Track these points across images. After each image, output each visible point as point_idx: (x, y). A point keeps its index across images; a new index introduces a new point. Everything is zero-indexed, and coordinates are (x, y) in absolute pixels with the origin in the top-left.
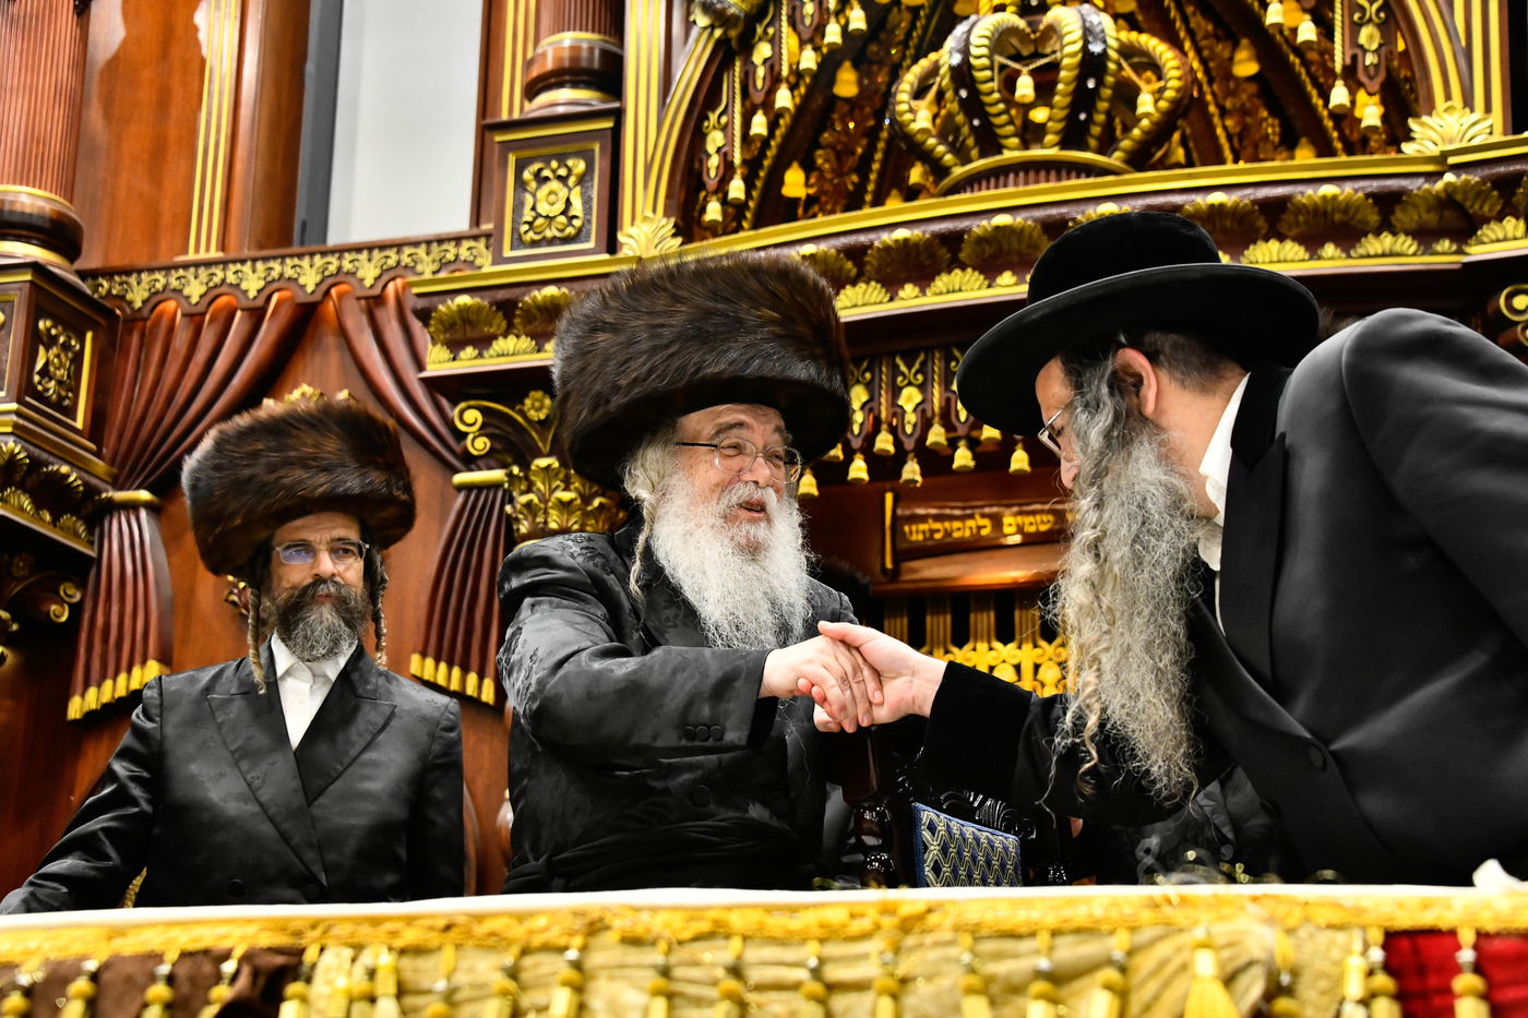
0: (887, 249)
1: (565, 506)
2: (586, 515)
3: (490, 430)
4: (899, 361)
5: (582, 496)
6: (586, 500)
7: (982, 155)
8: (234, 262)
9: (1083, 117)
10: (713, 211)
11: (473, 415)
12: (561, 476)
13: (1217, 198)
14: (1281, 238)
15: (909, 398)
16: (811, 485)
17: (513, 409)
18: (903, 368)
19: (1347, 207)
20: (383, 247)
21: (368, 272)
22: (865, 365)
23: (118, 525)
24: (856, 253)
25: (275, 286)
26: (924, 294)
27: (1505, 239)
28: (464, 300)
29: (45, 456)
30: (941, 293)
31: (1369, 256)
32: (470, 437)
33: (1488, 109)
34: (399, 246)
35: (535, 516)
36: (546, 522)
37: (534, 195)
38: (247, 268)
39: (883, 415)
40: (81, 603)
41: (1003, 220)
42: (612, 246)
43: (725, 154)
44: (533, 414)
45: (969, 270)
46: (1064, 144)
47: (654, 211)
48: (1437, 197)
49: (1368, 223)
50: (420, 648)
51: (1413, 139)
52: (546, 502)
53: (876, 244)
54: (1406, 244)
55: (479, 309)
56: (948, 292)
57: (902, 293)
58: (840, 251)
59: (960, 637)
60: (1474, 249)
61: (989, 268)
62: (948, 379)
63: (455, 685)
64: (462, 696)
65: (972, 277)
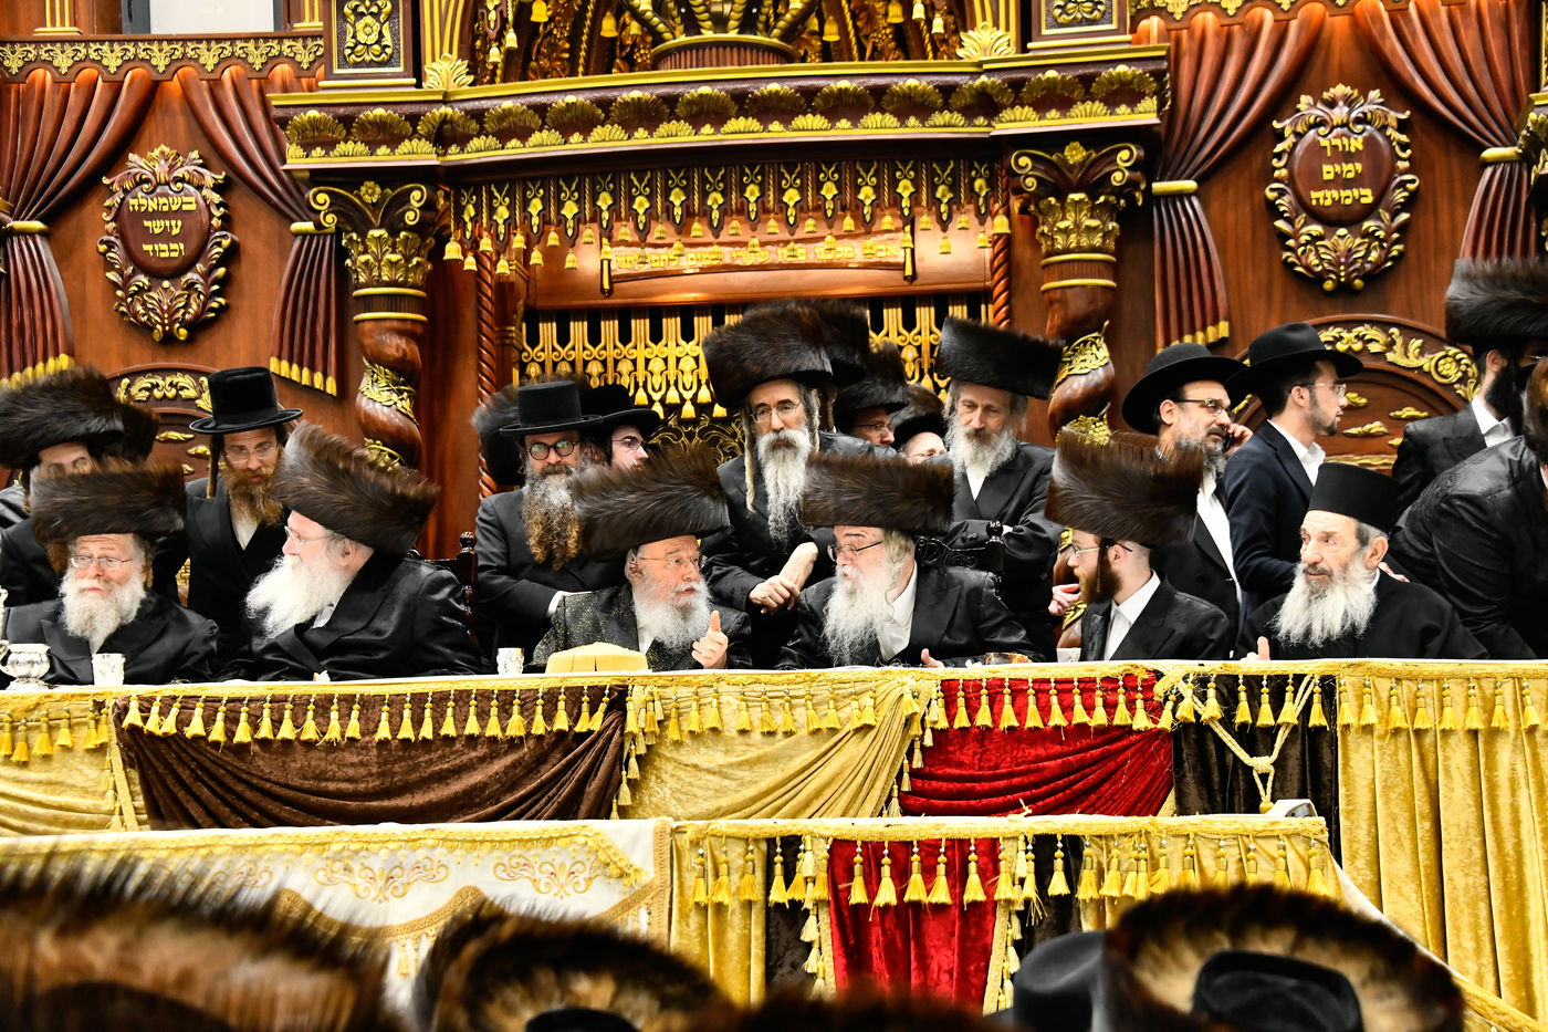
0: (626, 104)
1: (391, 264)
2: (407, 270)
3: (336, 208)
4: (632, 177)
5: (404, 256)
6: (408, 259)
7: (687, 32)
8: (95, 41)
9: (754, 11)
10: (495, 55)
11: (322, 197)
12: (390, 242)
13: (844, 84)
14: (883, 112)
15: (641, 204)
17: (352, 192)
18: (636, 183)
19: (924, 93)
20: (219, 39)
21: (209, 59)
22: (609, 179)
23: (18, 245)
24: (605, 104)
25: (130, 65)
26: (652, 136)
27: (1015, 121)
28: (313, 113)
30: (663, 137)
31: (936, 126)
32: (322, 213)
33: (1007, 29)
34: (233, 39)
35: (371, 271)
36: (380, 275)
37: (354, 26)
38: (106, 47)
39: (623, 215)
41: (705, 90)
42: (418, 72)
43: (501, 12)
44: (367, 198)
45: (682, 122)
46: (742, 29)
47: (451, 52)
48: (976, 89)
49: (935, 103)
50: (276, 352)
51: (962, 47)
52: (380, 261)
53: (620, 99)
54: (958, 118)
55: (326, 122)
56: (668, 136)
57: (636, 135)
58: (592, 103)
59: (656, 336)
60: (998, 126)
61: (696, 122)
62: (667, 193)
63: (305, 381)
64: (310, 389)
65: (684, 127)
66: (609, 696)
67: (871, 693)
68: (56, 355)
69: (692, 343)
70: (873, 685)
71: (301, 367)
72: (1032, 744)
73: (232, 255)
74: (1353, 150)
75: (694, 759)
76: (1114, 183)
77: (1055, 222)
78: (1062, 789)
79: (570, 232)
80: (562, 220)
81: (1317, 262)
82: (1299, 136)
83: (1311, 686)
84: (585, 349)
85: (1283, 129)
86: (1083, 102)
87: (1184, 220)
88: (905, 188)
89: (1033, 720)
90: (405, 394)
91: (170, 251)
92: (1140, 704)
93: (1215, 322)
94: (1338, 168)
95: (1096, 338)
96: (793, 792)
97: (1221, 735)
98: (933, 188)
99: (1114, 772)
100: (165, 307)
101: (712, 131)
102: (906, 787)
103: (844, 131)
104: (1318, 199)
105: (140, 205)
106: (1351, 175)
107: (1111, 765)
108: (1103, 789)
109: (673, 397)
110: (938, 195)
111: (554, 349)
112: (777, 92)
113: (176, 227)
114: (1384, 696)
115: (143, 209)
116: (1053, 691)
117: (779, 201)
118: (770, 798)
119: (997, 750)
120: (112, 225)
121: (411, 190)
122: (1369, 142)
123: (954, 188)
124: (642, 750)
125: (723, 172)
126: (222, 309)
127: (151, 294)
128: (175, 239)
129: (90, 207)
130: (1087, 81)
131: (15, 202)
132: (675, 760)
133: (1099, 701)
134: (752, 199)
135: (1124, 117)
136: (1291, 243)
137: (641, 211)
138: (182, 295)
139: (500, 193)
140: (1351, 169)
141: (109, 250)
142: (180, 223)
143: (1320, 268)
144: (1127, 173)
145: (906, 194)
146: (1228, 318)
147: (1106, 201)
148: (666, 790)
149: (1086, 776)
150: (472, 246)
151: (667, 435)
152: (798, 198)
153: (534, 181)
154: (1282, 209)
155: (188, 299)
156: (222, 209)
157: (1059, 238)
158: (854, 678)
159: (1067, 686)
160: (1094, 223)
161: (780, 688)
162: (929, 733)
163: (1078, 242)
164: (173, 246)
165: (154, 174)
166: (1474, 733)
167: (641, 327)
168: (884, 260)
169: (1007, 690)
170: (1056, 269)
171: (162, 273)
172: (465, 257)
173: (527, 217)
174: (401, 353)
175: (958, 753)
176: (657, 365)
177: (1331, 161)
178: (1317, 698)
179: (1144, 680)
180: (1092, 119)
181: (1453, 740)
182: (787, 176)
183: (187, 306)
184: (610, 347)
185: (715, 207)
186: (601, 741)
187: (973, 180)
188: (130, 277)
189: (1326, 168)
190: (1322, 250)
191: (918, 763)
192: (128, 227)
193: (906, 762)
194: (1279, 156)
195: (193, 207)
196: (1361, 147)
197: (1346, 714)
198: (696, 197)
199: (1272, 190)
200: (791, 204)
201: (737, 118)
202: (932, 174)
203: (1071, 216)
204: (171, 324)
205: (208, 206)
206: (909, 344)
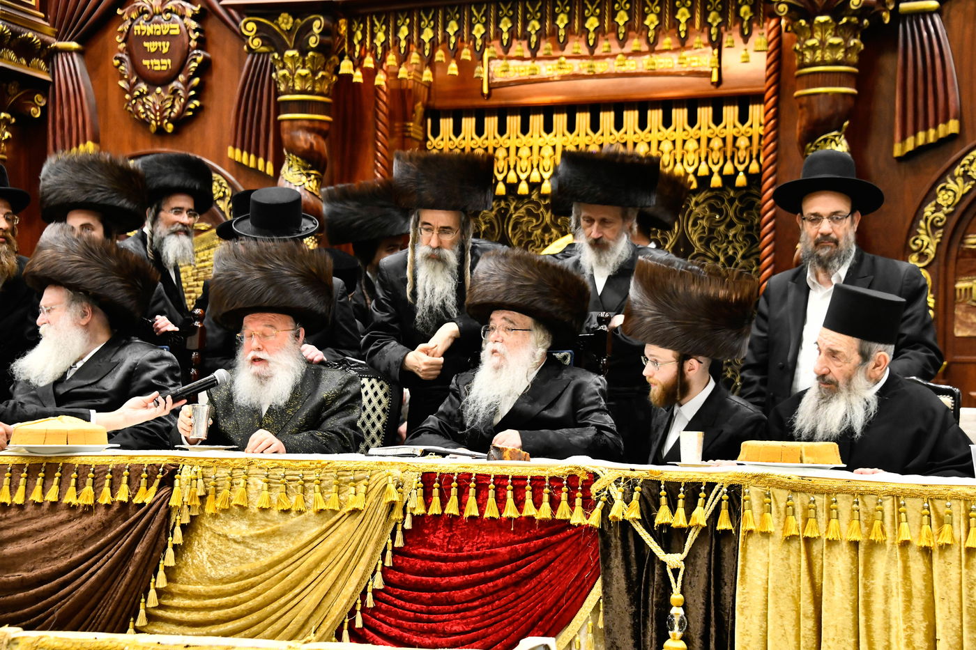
1: (303, 78)
2: (314, 82)
4: (473, 8)
5: (312, 71)
6: (314, 73)
11: (251, 26)
12: (301, 60)
15: (478, 31)
16: (429, 76)
17: (272, 22)
18: (475, 13)
22: (456, 9)
23: (61, 61)
29: (19, 29)
32: (251, 38)
35: (288, 82)
36: (294, 86)
39: (465, 39)
40: (46, 106)
44: (283, 26)
50: (232, 142)
52: (293, 75)
59: (525, 129)
62: (498, 22)
63: (252, 165)
64: (256, 170)
66: (163, 473)
67: (365, 482)
68: (85, 142)
69: (551, 135)
70: (367, 475)
71: (249, 154)
72: (490, 532)
73: (205, 68)
75: (226, 530)
76: (853, 7)
77: (805, 40)
78: (510, 573)
79: (427, 53)
80: (421, 44)
83: (720, 493)
84: (472, 139)
87: (925, 34)
88: (683, 15)
89: (491, 511)
90: (313, 177)
91: (161, 65)
92: (578, 501)
93: (946, 121)
95: (835, 136)
96: (298, 563)
97: (641, 534)
99: (553, 560)
100: (158, 108)
102: (388, 563)
105: (141, 31)
107: (550, 555)
108: (543, 574)
109: (535, 177)
110: (710, 20)
111: (450, 139)
113: (165, 46)
114: (782, 505)
115: (143, 33)
116: (510, 487)
117: (582, 27)
118: (280, 567)
119: (462, 534)
120: (123, 45)
121: (314, 20)
123: (723, 14)
124: (186, 521)
125: (540, 4)
126: (197, 110)
127: (149, 98)
128: (165, 56)
129: (110, 32)
131: (59, 29)
132: (212, 530)
133: (546, 497)
134: (562, 26)
137: (478, 36)
138: (169, 99)
139: (379, 21)
141: (120, 65)
142: (168, 44)
145: (683, 20)
146: (960, 117)
147: (848, 22)
148: (204, 554)
149: (530, 562)
150: (358, 64)
151: (530, 206)
152: (597, 24)
153: (402, 12)
155: (173, 101)
156: (197, 34)
157: (808, 55)
158: (355, 467)
159: (522, 483)
160: (836, 41)
161: (296, 473)
162: (409, 517)
163: (823, 57)
164: (164, 61)
165: (151, 6)
166: (855, 544)
167: (514, 122)
168: (697, 70)
169: (472, 484)
170: (805, 79)
171: (155, 81)
172: (354, 70)
173: (397, 41)
174: (308, 145)
175: (432, 537)
176: (524, 152)
178: (724, 504)
179: (584, 481)
181: (836, 550)
182: (589, 7)
183: (172, 106)
184: (491, 137)
185: (533, 32)
186: (151, 512)
187: (739, 7)
188: (135, 84)
191: (399, 543)
192: (134, 48)
193: (390, 541)
195: (177, 32)
197: (750, 520)
198: (519, 25)
200: (592, 29)
203: (818, 36)
204: (162, 120)
205: (188, 31)
206: (717, 136)
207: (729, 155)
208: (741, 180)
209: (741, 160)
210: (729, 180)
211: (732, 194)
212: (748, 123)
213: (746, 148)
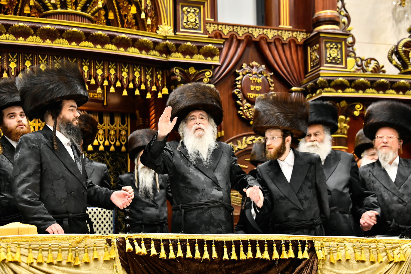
0: (44, 30)
4: (40, 56)
7: (62, 8)
9: (88, 5)
13: (124, 36)
14: (135, 47)
19: (148, 43)
24: (35, 28)
26: (53, 43)
27: (176, 57)
30: (57, 44)
31: (151, 55)
33: (170, 26)
41: (75, 29)
45: (64, 39)
48: (165, 45)
49: (151, 47)
51: (158, 30)
53: (41, 27)
54: (157, 53)
56: (59, 44)
57: (46, 41)
58: (30, 27)
60: (170, 58)
61: (70, 40)
65: (65, 41)
67: (400, 248)
74: (259, 82)
75: (339, 271)
80: (9, 69)
81: (249, 115)
82: (244, 75)
85: (239, 73)
86: (197, 54)
88: (137, 74)
94: (255, 87)
98: (145, 75)
101: (76, 44)
103: (122, 52)
104: (249, 96)
106: (258, 90)
110: (147, 78)
112: (101, 35)
117: (95, 73)
122: (263, 80)
123: (152, 76)
125: (75, 60)
130: (199, 48)
132: (331, 271)
135: (209, 61)
136: (241, 108)
140: (259, 88)
143: (250, 117)
144: (209, 79)
146: (224, 130)
152: (102, 73)
154: (239, 97)
158: (392, 242)
161: (367, 244)
168: (97, 99)
177: (253, 85)
180: (200, 60)
187: (157, 75)
189: (252, 86)
190: (250, 112)
194: (238, 81)
196: (261, 82)
199: (236, 91)
201: (85, 41)
202: (145, 71)
206: (101, 128)
207: (107, 137)
208: (112, 148)
209: (112, 140)
210: (107, 148)
211: (108, 154)
212: (114, 125)
213: (114, 135)
